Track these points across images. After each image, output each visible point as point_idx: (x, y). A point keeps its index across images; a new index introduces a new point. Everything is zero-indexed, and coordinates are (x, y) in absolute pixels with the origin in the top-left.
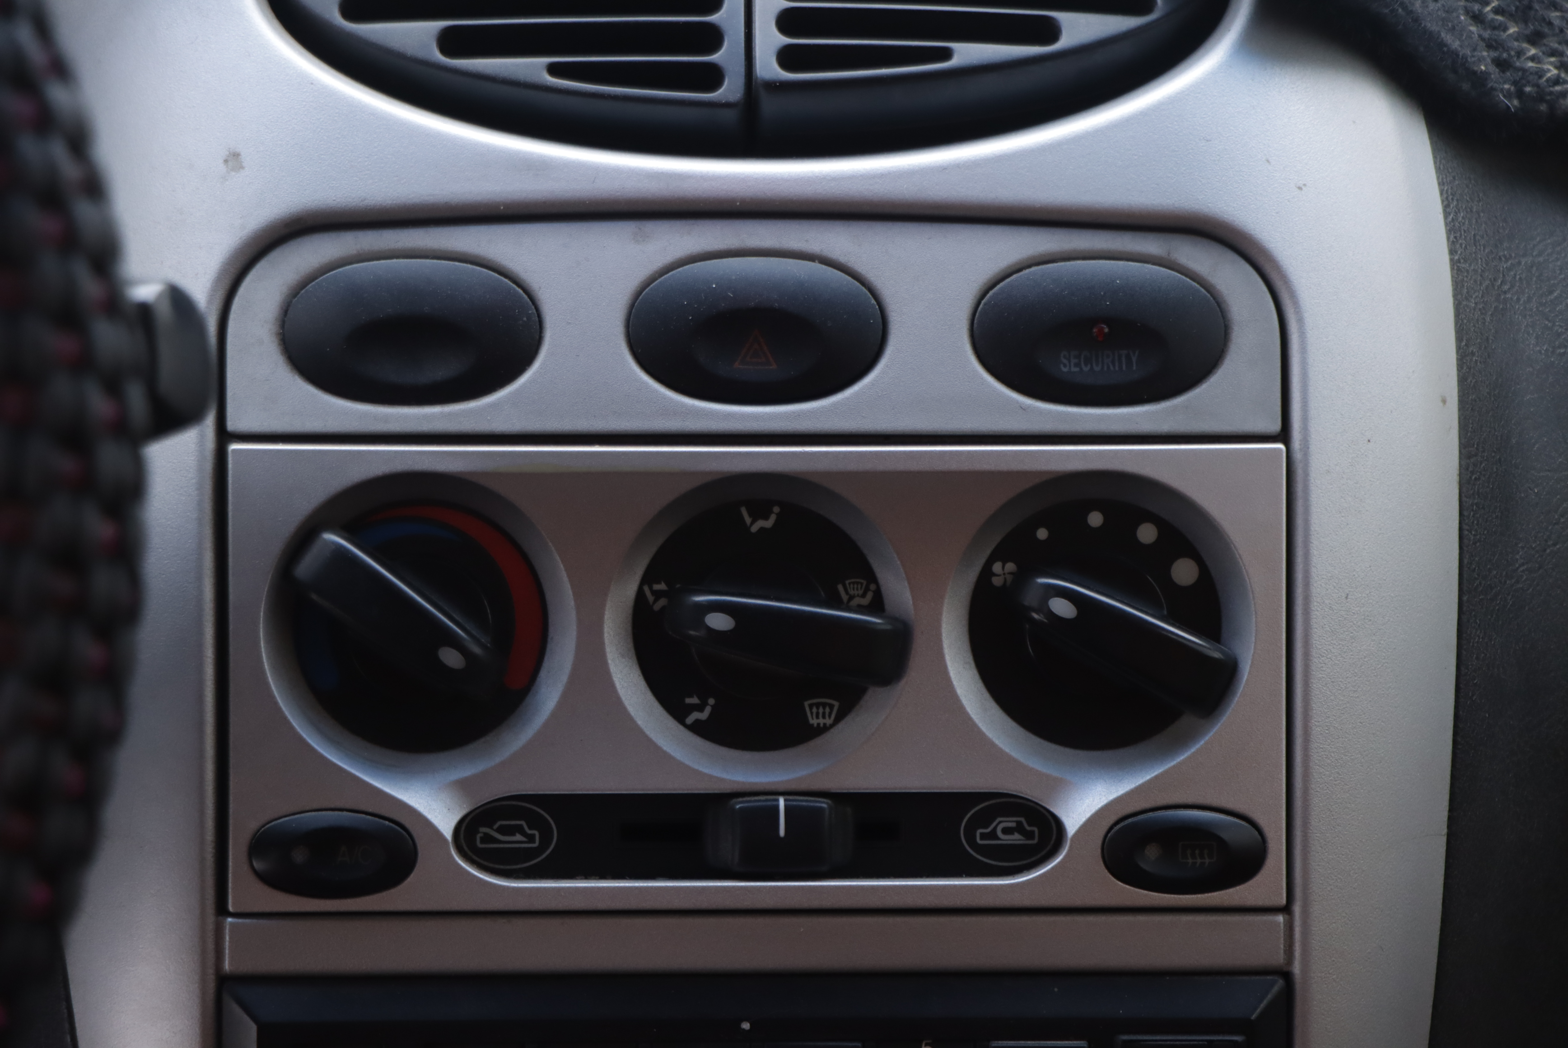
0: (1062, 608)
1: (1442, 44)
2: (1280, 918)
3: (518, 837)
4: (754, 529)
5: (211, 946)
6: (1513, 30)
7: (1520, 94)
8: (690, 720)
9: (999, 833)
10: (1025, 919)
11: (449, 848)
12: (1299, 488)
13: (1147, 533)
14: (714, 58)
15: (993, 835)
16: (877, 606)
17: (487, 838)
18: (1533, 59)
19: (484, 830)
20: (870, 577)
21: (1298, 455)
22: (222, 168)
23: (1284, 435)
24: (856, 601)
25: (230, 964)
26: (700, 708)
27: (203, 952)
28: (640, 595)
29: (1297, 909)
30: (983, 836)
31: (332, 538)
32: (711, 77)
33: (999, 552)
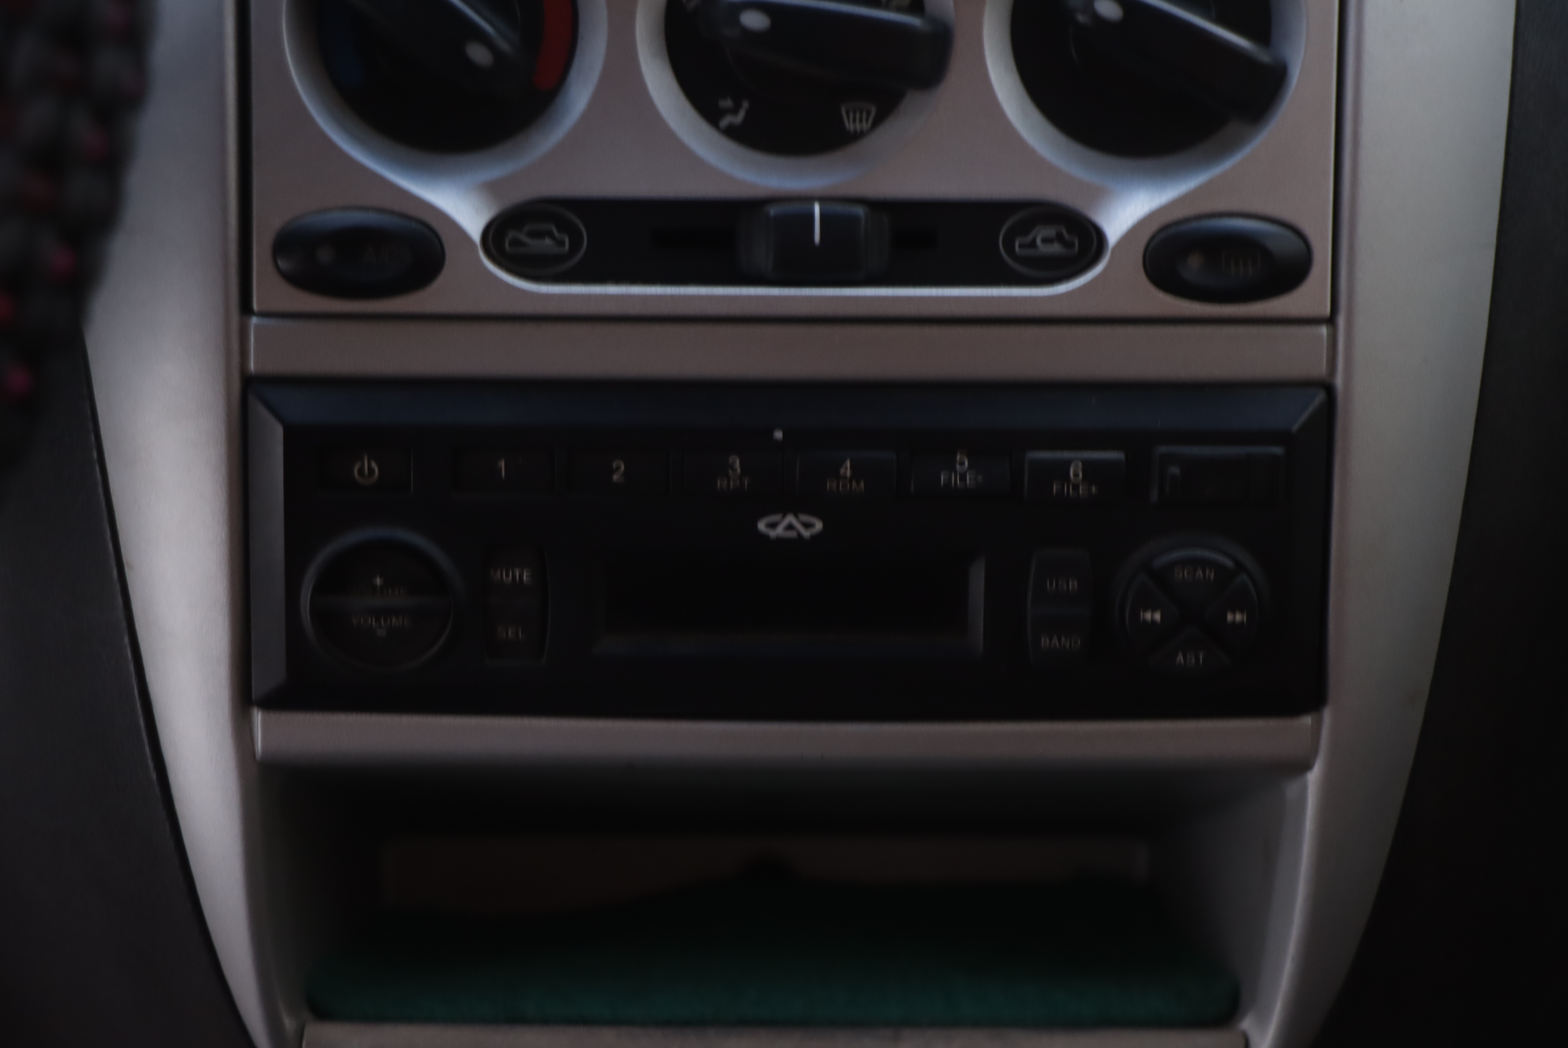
0: (1108, 9)
2: (1324, 330)
3: (548, 242)
5: (235, 346)
8: (723, 124)
9: (1039, 241)
11: (478, 251)
15: (1033, 244)
16: (918, 6)
17: (516, 243)
19: (512, 233)
25: (256, 362)
26: (735, 111)
27: (228, 352)
29: (1341, 321)
30: (1022, 246)
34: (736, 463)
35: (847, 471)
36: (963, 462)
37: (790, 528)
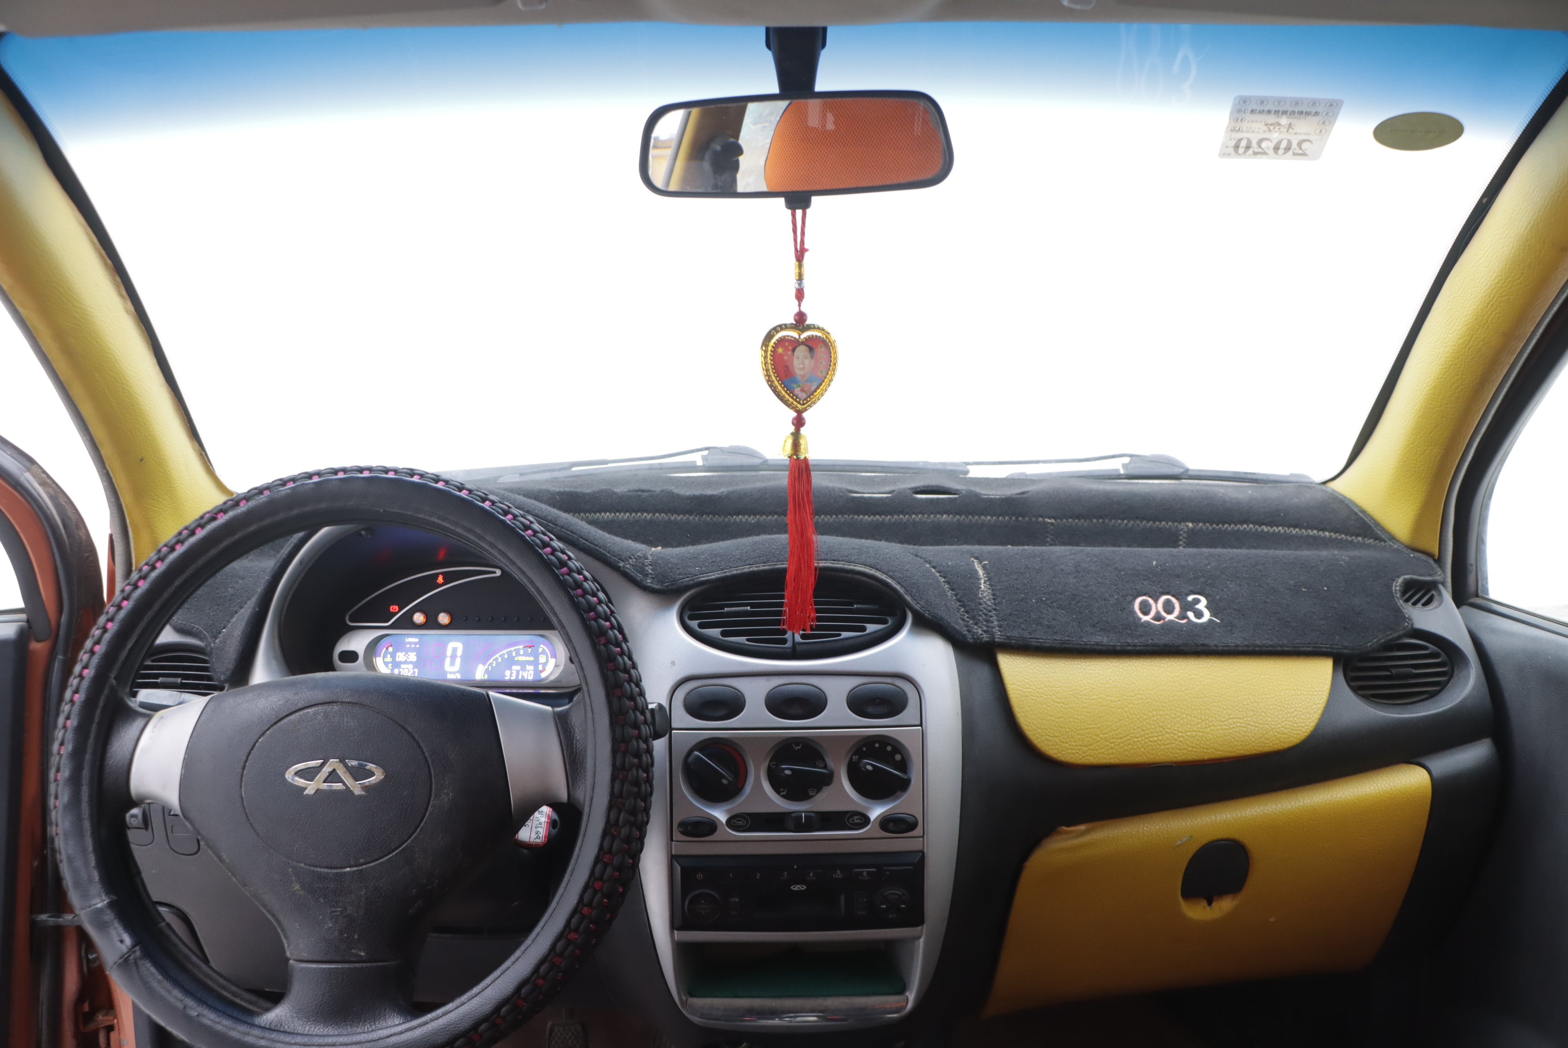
0: (869, 768)
1: (955, 628)
2: (921, 839)
3: (741, 822)
4: (796, 749)
5: (669, 848)
6: (971, 622)
7: (973, 638)
8: (781, 794)
9: (855, 820)
10: (861, 840)
11: (725, 826)
12: (925, 737)
13: (889, 748)
14: (785, 637)
15: (853, 820)
16: (825, 767)
17: (734, 823)
18: (976, 629)
19: (733, 821)
20: (824, 760)
21: (924, 730)
22: (670, 665)
23: (921, 725)
24: (821, 766)
25: (674, 852)
26: (784, 791)
27: (668, 850)
28: (769, 765)
29: (925, 837)
30: (850, 821)
31: (696, 753)
32: (784, 641)
33: (854, 754)
34: (786, 873)
35: (811, 874)
36: (839, 872)
37: (799, 888)
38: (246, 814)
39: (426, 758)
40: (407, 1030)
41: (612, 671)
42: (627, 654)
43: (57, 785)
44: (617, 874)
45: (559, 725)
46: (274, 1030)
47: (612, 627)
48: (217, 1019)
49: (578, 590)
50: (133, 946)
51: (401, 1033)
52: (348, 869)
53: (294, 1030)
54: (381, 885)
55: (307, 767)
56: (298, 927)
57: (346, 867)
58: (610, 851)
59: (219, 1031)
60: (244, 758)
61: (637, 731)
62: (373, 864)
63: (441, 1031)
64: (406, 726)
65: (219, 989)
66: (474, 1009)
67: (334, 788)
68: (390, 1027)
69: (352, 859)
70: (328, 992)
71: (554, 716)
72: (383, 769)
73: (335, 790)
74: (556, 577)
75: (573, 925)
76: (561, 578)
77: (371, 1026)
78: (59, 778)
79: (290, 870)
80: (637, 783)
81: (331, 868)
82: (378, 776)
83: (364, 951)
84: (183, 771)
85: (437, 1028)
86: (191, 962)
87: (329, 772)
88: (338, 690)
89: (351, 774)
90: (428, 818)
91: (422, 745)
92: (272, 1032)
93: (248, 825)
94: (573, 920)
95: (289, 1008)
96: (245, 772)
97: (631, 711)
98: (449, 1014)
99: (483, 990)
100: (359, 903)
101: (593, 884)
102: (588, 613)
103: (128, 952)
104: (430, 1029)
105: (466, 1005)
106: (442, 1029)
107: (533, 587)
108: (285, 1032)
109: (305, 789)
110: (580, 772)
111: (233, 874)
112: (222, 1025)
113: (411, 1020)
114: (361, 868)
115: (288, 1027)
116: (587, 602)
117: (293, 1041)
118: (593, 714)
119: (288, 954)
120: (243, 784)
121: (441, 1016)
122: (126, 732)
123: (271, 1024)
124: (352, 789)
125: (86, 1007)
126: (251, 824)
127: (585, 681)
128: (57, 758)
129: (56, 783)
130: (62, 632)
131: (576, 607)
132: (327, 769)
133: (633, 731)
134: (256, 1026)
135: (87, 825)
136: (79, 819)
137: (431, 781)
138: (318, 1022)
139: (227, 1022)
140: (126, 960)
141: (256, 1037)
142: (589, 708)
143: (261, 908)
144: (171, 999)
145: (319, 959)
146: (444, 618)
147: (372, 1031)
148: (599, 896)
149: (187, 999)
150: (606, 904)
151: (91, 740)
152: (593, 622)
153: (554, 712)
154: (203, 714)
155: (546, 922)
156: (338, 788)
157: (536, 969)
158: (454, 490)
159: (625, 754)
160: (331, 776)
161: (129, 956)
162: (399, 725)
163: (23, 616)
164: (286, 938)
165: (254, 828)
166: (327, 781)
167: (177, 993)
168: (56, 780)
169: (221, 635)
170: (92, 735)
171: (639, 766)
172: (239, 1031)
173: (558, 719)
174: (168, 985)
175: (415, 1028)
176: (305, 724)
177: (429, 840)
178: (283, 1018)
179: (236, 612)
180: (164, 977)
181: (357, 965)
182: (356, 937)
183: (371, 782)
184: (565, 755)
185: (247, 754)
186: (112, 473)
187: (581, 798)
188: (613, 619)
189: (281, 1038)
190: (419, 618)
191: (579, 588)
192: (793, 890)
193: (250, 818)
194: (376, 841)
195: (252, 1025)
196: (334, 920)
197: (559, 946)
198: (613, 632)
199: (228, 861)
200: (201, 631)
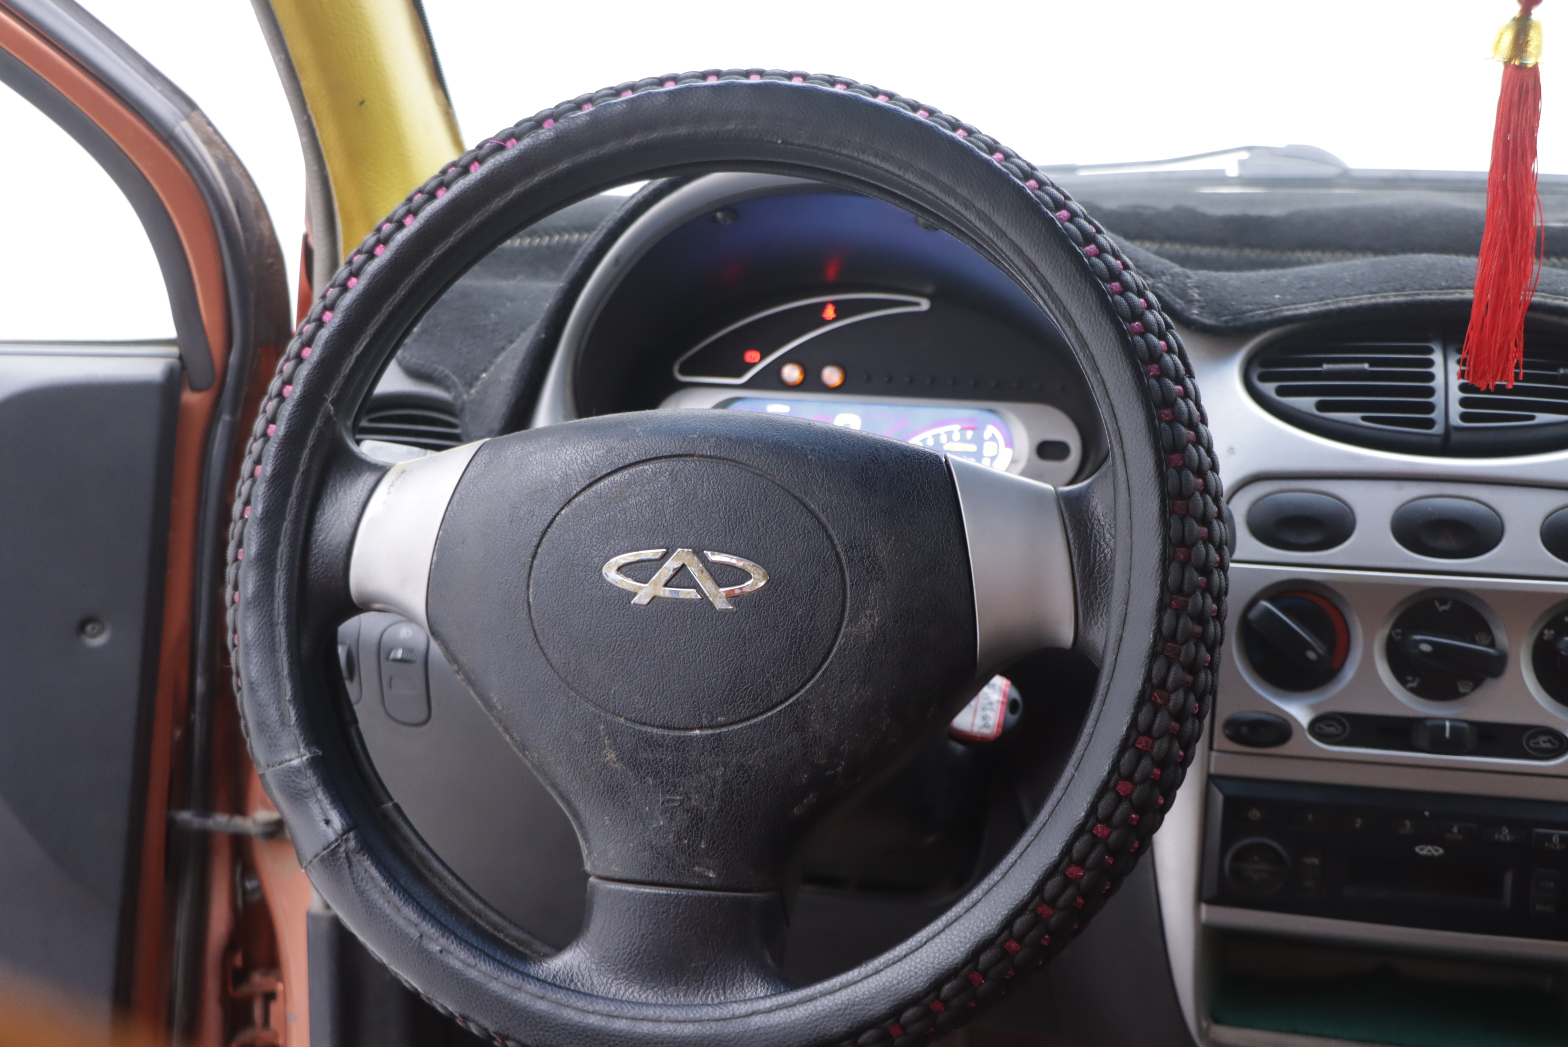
3: (1334, 728)
4: (1441, 610)
5: (1205, 762)
8: (1408, 686)
9: (1541, 742)
10: (1552, 780)
11: (1305, 732)
14: (1431, 416)
15: (1538, 743)
16: (1492, 644)
17: (1321, 728)
20: (1489, 631)
22: (1226, 454)
24: (1484, 641)
26: (1413, 681)
27: (1203, 765)
28: (1390, 633)
30: (1534, 743)
31: (1265, 604)
32: (1430, 424)
33: (1548, 626)
34: (1408, 823)
35: (1455, 830)
36: (1506, 830)
37: (1429, 851)
38: (534, 630)
39: (837, 555)
40: (779, 1008)
41: (1167, 422)
42: (1194, 397)
43: (238, 568)
44: (1157, 771)
45: (1066, 515)
46: (560, 987)
47: (1170, 350)
48: (472, 961)
49: (1114, 284)
50: (345, 832)
51: (770, 1011)
52: (697, 732)
53: (592, 990)
54: (750, 762)
55: (638, 558)
56: (607, 822)
57: (694, 729)
58: (1148, 732)
59: (472, 979)
60: (535, 540)
61: (1205, 530)
62: (740, 726)
63: (837, 1013)
64: (807, 500)
65: (473, 916)
66: (895, 982)
67: (682, 596)
68: (750, 1000)
69: (704, 714)
70: (651, 934)
71: (1058, 499)
72: (765, 568)
73: (683, 600)
74: (1077, 258)
75: (1075, 854)
76: (1086, 260)
77: (718, 996)
78: (240, 557)
79: (602, 727)
80: (1201, 618)
81: (669, 728)
82: (757, 581)
83: (714, 871)
84: (435, 558)
85: (830, 1008)
86: (431, 870)
87: (674, 569)
88: (695, 436)
89: (711, 574)
90: (835, 656)
91: (833, 533)
92: (556, 990)
93: (538, 650)
94: (1077, 844)
95: (585, 954)
96: (535, 562)
97: (1197, 494)
98: (853, 987)
99: (913, 952)
100: (712, 790)
101: (1116, 785)
102: (1130, 323)
103: (337, 840)
104: (820, 1008)
105: (883, 973)
106: (839, 1010)
107: (1035, 275)
108: (577, 992)
109: (635, 594)
110: (1100, 595)
111: (506, 730)
112: (479, 971)
113: (786, 991)
114: (718, 731)
115: (583, 985)
116: (1129, 304)
117: (591, 1009)
118: (1129, 495)
119: (588, 867)
120: (532, 582)
121: (840, 989)
122: (345, 491)
123: (554, 977)
124: (711, 599)
125: (238, 961)
126: (541, 648)
127: (1118, 439)
128: (239, 524)
129: (235, 564)
130: (230, 379)
131: (1110, 310)
132: (671, 565)
133: (1200, 528)
134: (533, 977)
135: (281, 632)
136: (269, 624)
137: (845, 593)
138: (631, 981)
139: (485, 967)
140: (334, 852)
141: (532, 995)
142: (1122, 487)
143: (549, 789)
144: (401, 922)
145: (639, 877)
146: (832, 376)
147: (720, 1003)
148: (1124, 807)
149: (424, 923)
150: (1135, 823)
151: (293, 499)
152: (1138, 338)
153: (1057, 493)
154: (470, 468)
155: (1028, 846)
156: (688, 597)
157: (1008, 923)
158: (904, 108)
159: (1184, 565)
160: (677, 576)
161: (339, 846)
162: (796, 497)
163: (174, 350)
164: (587, 840)
165: (545, 655)
166: (670, 583)
167: (410, 913)
168: (236, 559)
169: (479, 383)
170: (295, 491)
171: (1207, 588)
172: (504, 983)
173: (1065, 504)
174: (396, 899)
175: (793, 1005)
176: (638, 489)
177: (834, 692)
178: (575, 969)
179: (503, 348)
180: (390, 886)
181: (701, 893)
182: (703, 846)
183: (744, 590)
184: (1075, 565)
185: (540, 534)
186: (317, 121)
187: (1100, 645)
188: (1170, 337)
189: (571, 1001)
190: (792, 373)
191: (1114, 281)
192: (1418, 855)
193: (541, 638)
194: (747, 689)
195: (526, 976)
196: (668, 815)
197: (1051, 887)
198: (1172, 358)
199: (500, 708)
200: (447, 376)
